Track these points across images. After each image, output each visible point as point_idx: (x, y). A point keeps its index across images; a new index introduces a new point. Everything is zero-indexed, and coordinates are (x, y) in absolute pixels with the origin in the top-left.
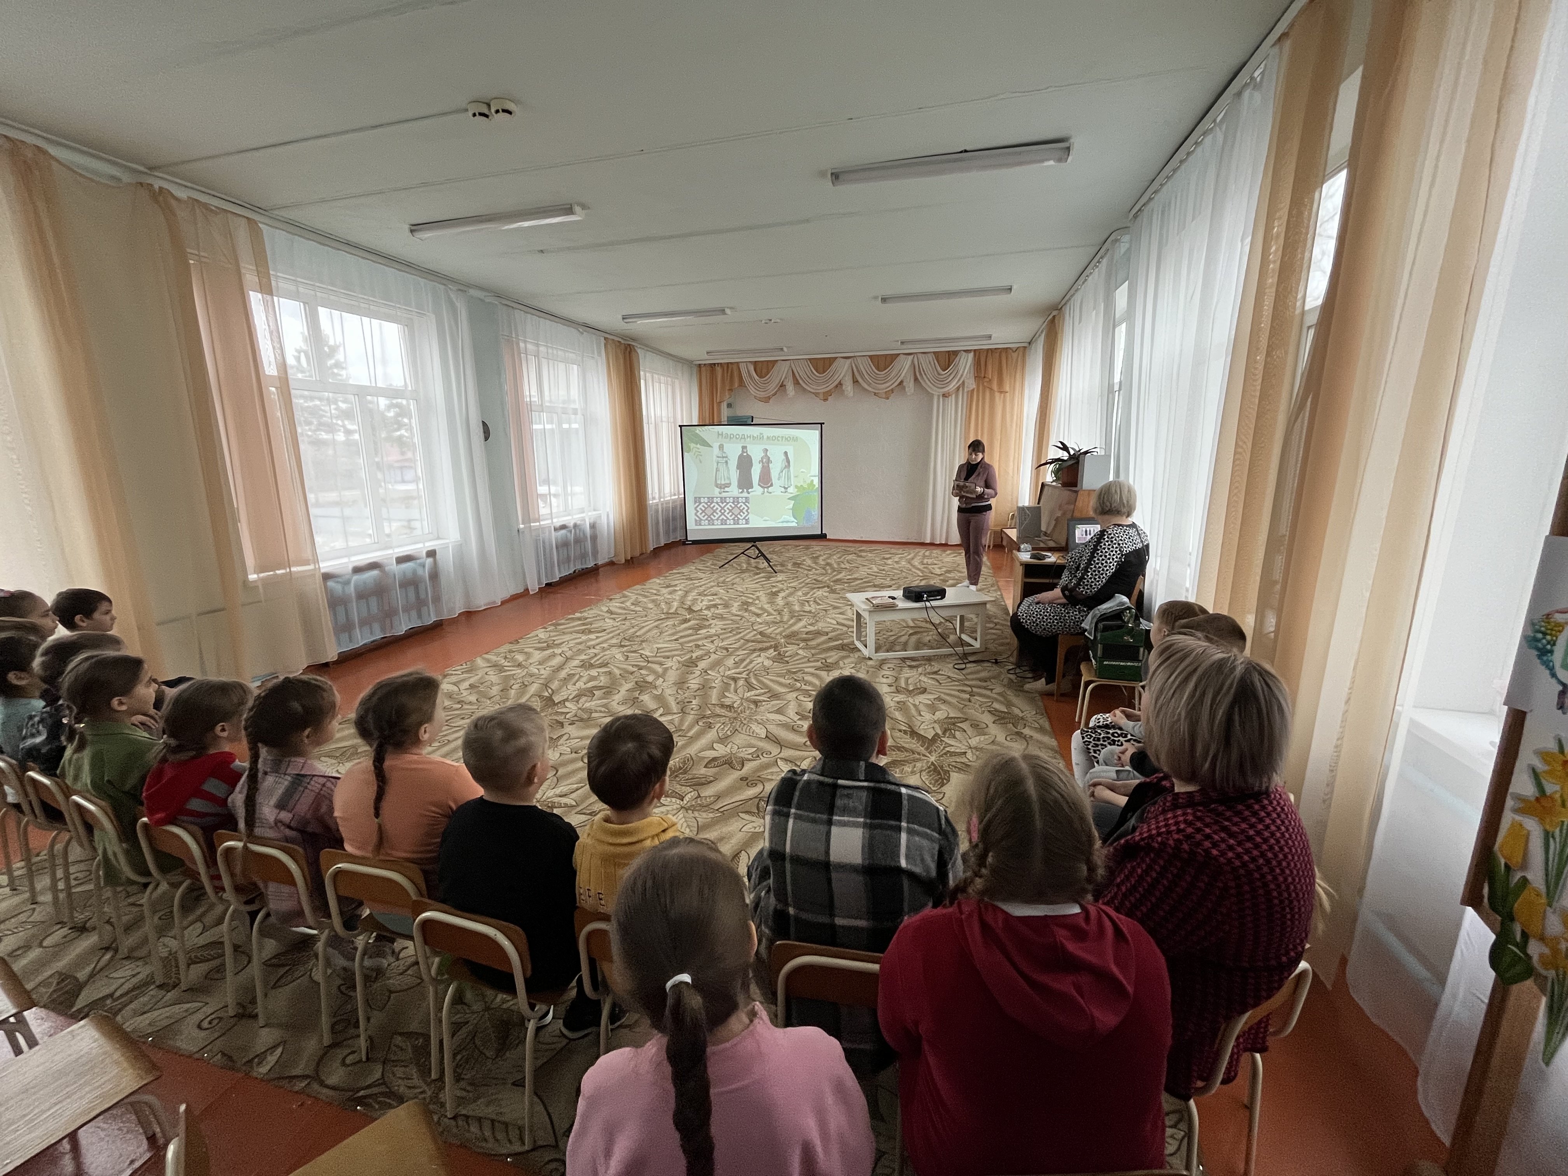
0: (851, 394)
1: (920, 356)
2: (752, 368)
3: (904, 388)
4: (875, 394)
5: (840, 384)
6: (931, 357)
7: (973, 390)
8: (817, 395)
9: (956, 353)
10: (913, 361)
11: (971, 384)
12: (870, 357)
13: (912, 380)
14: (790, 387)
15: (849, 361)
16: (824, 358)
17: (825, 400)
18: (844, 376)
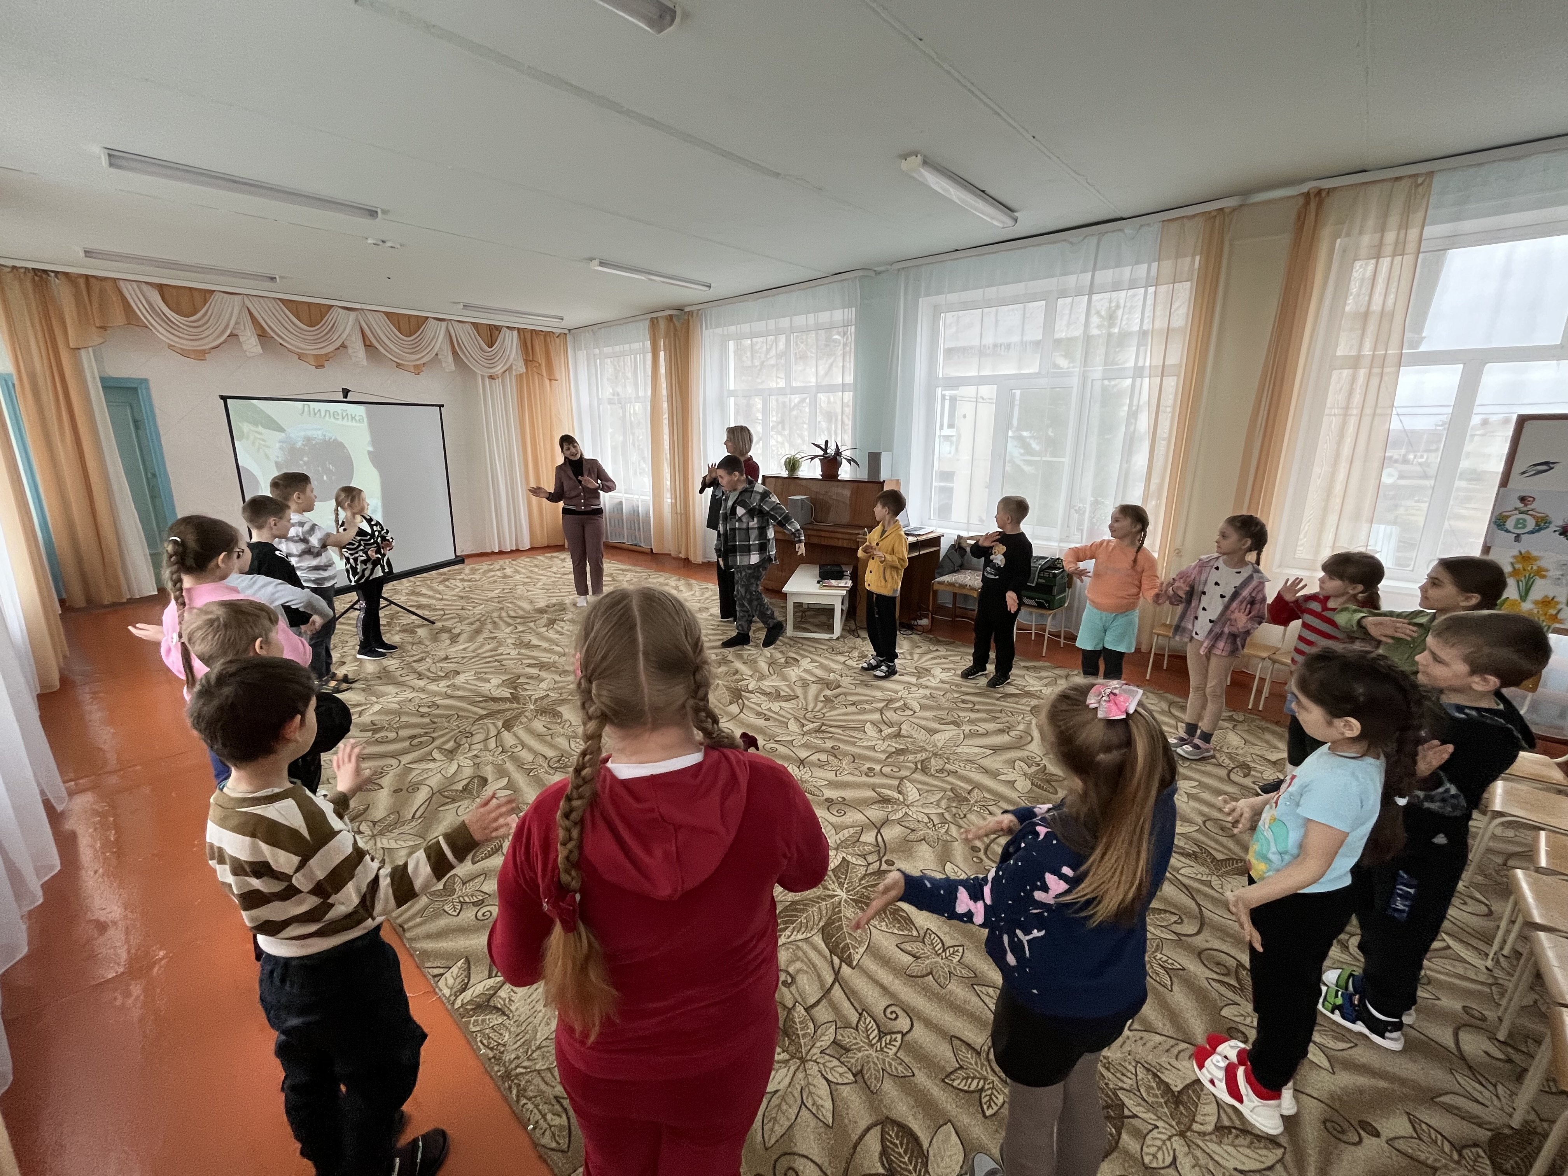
0: (365, 363)
1: (455, 324)
2: (155, 297)
3: (440, 362)
4: (398, 365)
5: (343, 346)
6: (468, 327)
7: (521, 375)
8: (300, 357)
9: (498, 328)
10: (447, 330)
11: (520, 367)
12: (387, 314)
13: (450, 353)
14: (250, 341)
15: (353, 315)
16: (309, 304)
17: (320, 366)
18: (349, 335)
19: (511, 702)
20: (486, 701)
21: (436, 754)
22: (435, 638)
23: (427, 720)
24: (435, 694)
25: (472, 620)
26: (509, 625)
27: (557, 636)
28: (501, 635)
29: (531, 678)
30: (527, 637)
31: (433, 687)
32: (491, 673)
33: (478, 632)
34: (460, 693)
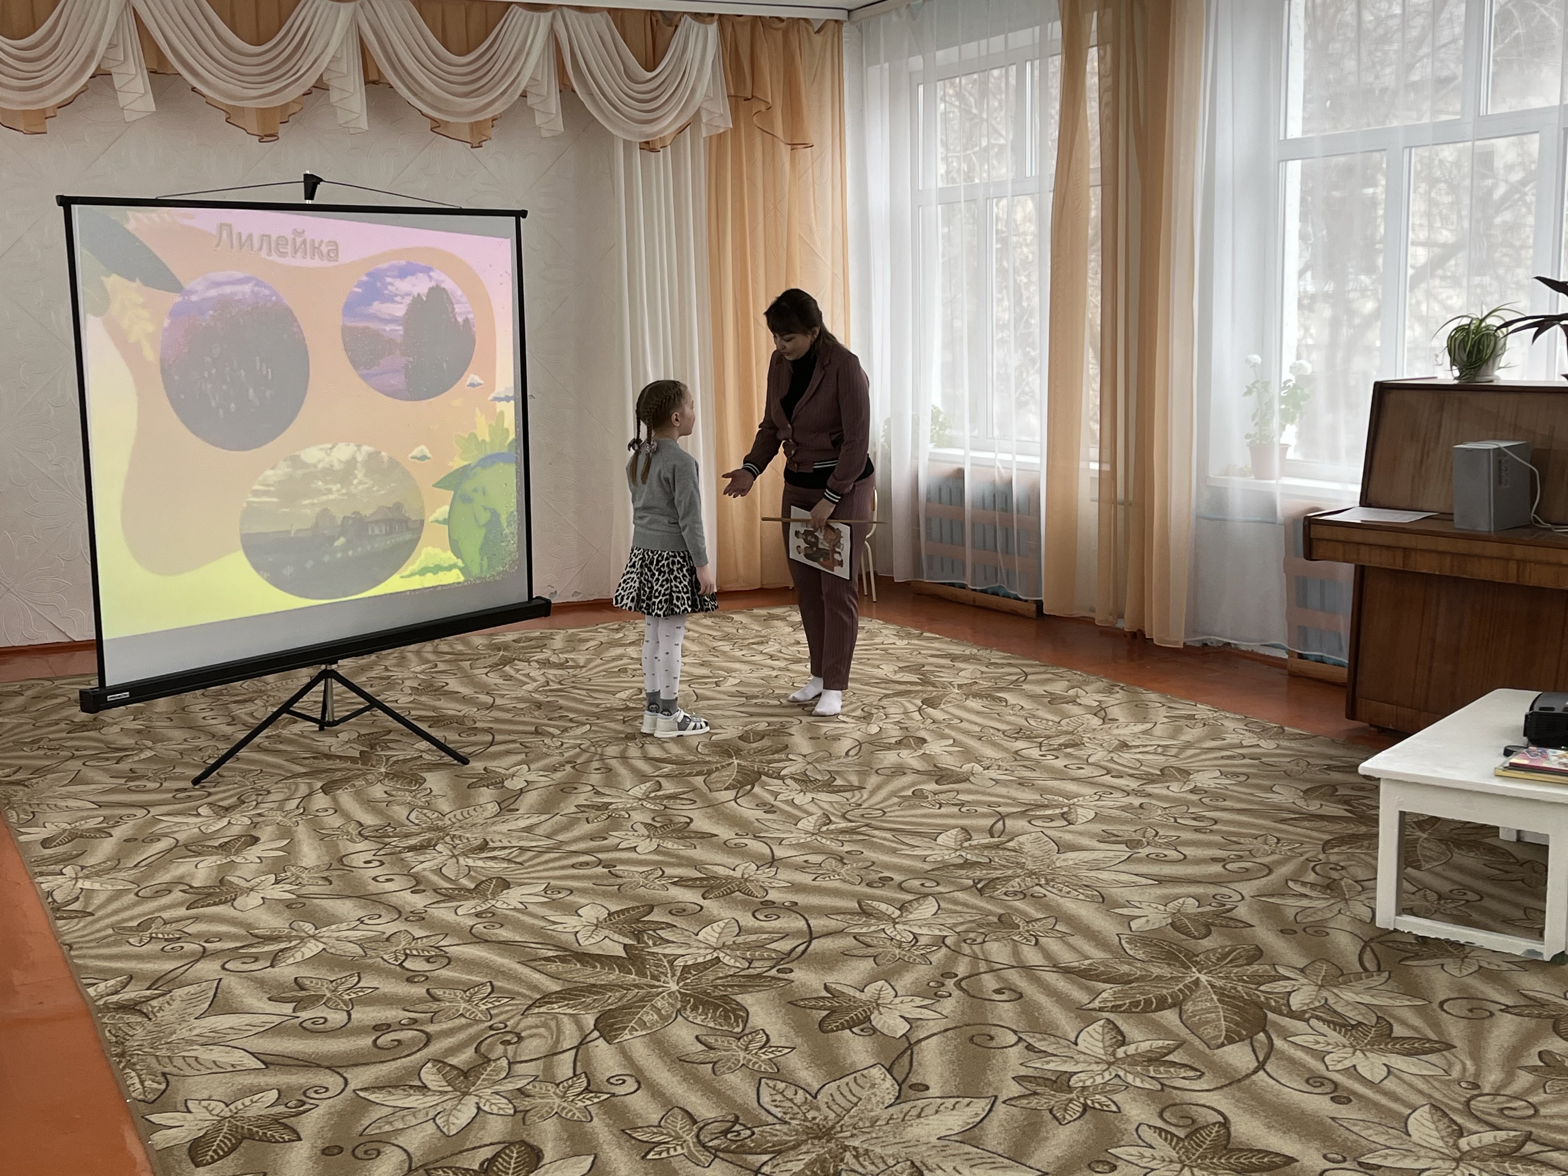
3: (530, 112)
4: (435, 125)
5: (320, 85)
7: (721, 137)
13: (555, 90)
17: (268, 134)
18: (335, 58)
19: (623, 969)
20: (563, 960)
21: (429, 1076)
22: (463, 799)
23: (419, 991)
24: (447, 930)
25: (555, 760)
26: (643, 777)
27: (760, 814)
28: (618, 802)
29: (680, 911)
30: (683, 811)
31: (443, 913)
32: (583, 891)
33: (566, 789)
34: (505, 934)
